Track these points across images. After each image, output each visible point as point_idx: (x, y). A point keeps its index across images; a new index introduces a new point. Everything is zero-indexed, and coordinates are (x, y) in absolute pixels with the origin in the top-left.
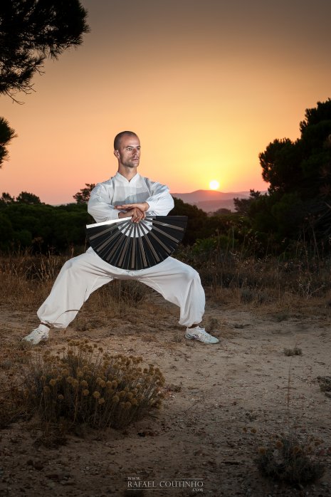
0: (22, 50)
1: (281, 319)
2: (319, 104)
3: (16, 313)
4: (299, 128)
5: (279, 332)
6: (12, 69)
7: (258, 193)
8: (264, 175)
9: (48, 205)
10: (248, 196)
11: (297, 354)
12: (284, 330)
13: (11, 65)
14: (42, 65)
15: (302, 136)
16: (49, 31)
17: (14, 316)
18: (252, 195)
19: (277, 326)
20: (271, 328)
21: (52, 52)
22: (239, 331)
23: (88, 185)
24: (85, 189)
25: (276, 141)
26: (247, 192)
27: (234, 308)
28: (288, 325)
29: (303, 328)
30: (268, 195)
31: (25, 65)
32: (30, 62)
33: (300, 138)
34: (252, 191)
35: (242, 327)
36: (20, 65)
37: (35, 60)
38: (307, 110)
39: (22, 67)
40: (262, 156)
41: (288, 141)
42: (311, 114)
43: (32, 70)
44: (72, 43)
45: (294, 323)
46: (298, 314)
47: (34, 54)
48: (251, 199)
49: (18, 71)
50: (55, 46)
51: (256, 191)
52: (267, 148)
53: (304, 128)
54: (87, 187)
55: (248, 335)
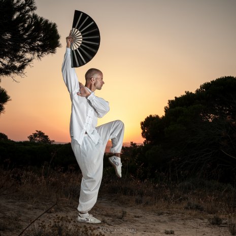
0: (21, 53)
1: (160, 214)
2: (176, 98)
3: (10, 200)
4: (164, 110)
5: (159, 221)
6: (14, 63)
7: (135, 144)
8: (142, 134)
9: (12, 141)
10: (129, 145)
11: (171, 233)
12: (161, 220)
13: (13, 61)
14: (32, 62)
15: (165, 114)
16: (38, 45)
17: (8, 202)
18: (132, 145)
19: (158, 218)
20: (155, 218)
21: (38, 56)
22: (137, 219)
23: (37, 131)
24: (35, 133)
25: (151, 116)
26: (128, 143)
27: (131, 206)
28: (164, 218)
29: (172, 220)
30: (143, 145)
31: (22, 61)
32: (25, 60)
33: (164, 115)
34: (132, 143)
35: (138, 217)
36: (18, 61)
37: (28, 59)
38: (169, 101)
39: (20, 62)
40: (142, 124)
41: (157, 116)
42: (171, 103)
43: (26, 65)
44: (50, 52)
45: (167, 217)
46: (168, 212)
47: (28, 56)
48: (131, 147)
49: (17, 64)
50: (40, 53)
51: (134, 143)
52: (146, 119)
53: (167, 110)
54: (37, 132)
55: (142, 222)
